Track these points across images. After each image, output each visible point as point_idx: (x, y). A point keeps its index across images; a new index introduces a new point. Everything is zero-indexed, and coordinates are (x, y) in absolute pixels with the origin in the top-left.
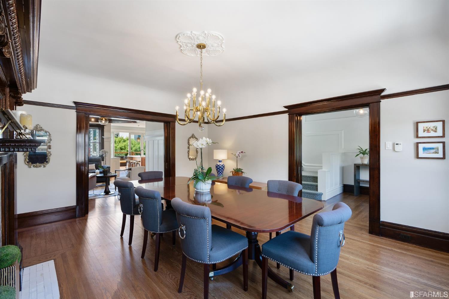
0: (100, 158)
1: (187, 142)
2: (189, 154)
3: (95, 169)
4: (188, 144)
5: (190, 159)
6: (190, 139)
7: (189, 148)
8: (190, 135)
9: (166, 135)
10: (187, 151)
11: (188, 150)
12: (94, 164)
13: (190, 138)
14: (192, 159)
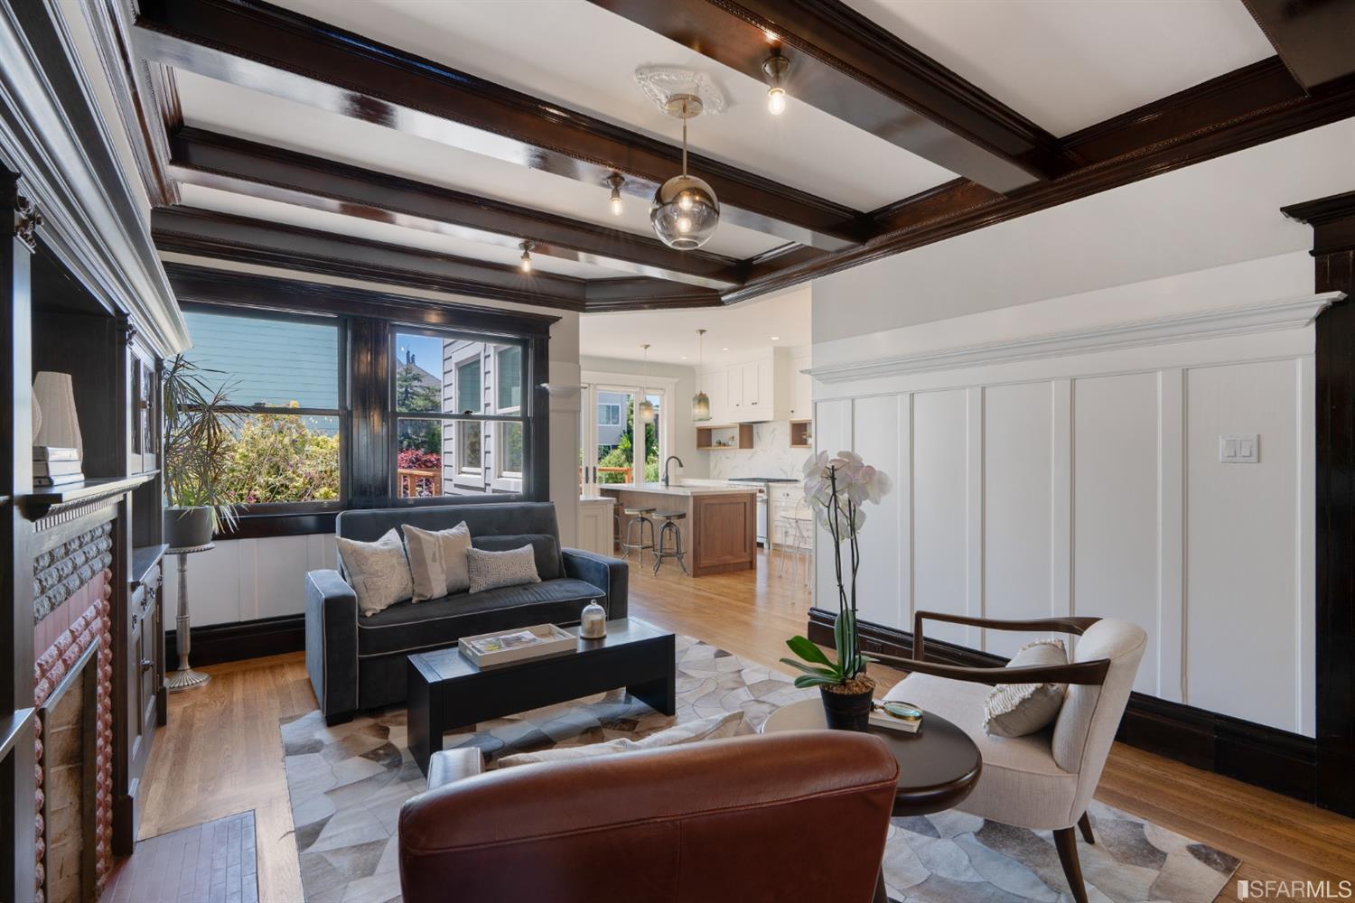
3: (536, 575)
12: (530, 548)
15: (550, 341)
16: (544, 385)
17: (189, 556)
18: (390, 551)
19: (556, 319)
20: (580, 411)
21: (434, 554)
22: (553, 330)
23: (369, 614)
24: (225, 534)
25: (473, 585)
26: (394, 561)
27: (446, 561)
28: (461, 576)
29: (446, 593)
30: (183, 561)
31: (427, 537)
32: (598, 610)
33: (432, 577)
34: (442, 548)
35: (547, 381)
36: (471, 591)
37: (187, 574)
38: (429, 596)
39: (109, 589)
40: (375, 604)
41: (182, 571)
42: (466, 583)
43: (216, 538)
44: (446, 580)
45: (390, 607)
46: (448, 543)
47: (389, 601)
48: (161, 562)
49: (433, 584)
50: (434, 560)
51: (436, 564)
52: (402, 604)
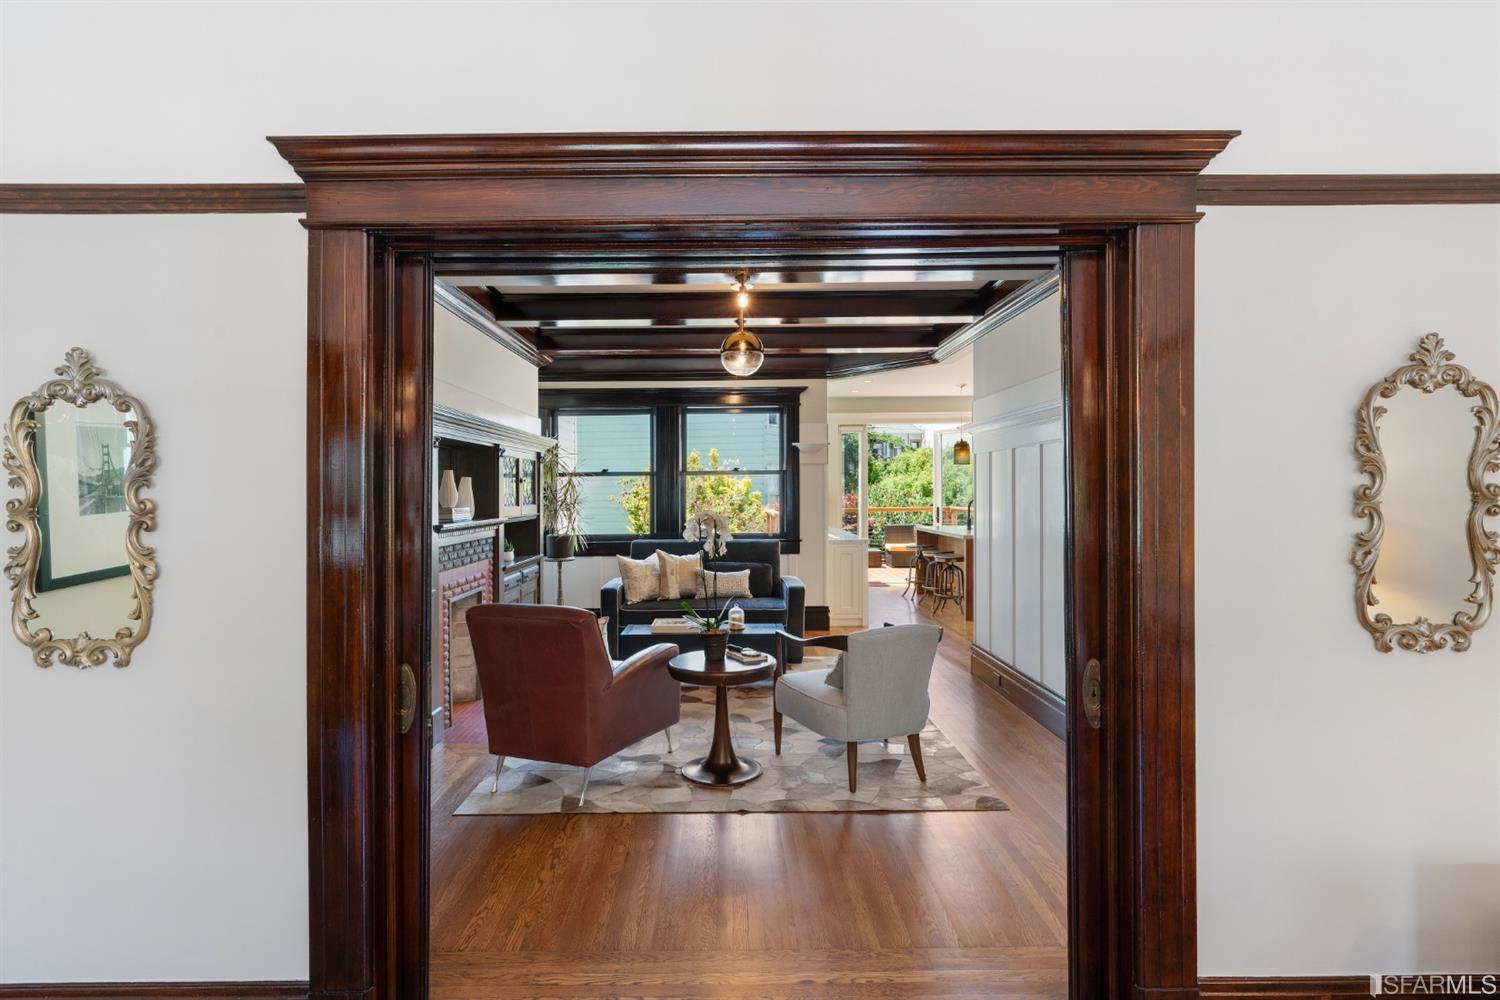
0: (777, 543)
1: (1345, 433)
2: (1364, 575)
3: (748, 592)
4: (1352, 463)
5: (1377, 629)
6: (1378, 401)
7: (1364, 503)
8: (1391, 355)
9: (1088, 404)
10: (1346, 545)
11: (1361, 525)
12: (747, 572)
13: (1387, 388)
14: (1409, 639)
15: (801, 408)
16: (794, 444)
17: (563, 563)
18: (646, 566)
19: (804, 389)
21: (672, 571)
22: (803, 398)
23: (629, 603)
24: (580, 554)
25: (698, 593)
26: (648, 573)
27: (679, 575)
28: (690, 586)
29: (678, 596)
30: (560, 566)
31: (670, 559)
32: (739, 612)
33: (670, 585)
34: (677, 567)
35: (798, 441)
36: (697, 597)
37: (562, 574)
38: (666, 597)
39: (492, 568)
40: (633, 598)
41: (560, 572)
42: (694, 591)
43: (576, 555)
44: (680, 588)
45: (643, 601)
46: (683, 564)
47: (642, 597)
48: (539, 564)
49: (670, 590)
50: (672, 574)
51: (673, 577)
52: (651, 600)
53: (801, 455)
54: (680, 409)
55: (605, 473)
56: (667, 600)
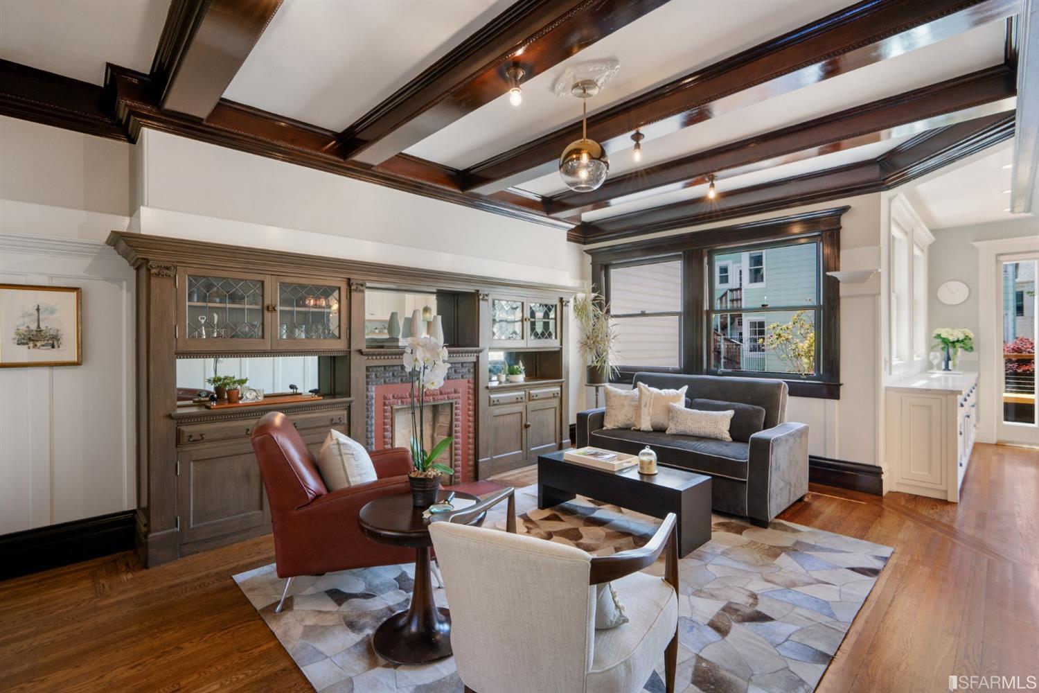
15: (841, 231)
16: (832, 274)
19: (845, 209)
20: (879, 294)
21: (646, 403)
22: (845, 220)
23: (605, 429)
25: (669, 428)
26: (625, 403)
27: (653, 408)
28: (661, 420)
29: (649, 428)
30: (597, 390)
31: (646, 392)
33: (642, 416)
34: (652, 400)
35: (837, 270)
36: (667, 432)
38: (638, 428)
39: (472, 386)
41: (597, 395)
42: (665, 426)
44: (651, 420)
45: (618, 428)
46: (658, 397)
47: (617, 424)
48: (561, 387)
49: (642, 421)
50: (645, 406)
51: (647, 409)
52: (626, 429)
53: (841, 284)
54: (705, 251)
55: (643, 314)
56: (639, 430)
